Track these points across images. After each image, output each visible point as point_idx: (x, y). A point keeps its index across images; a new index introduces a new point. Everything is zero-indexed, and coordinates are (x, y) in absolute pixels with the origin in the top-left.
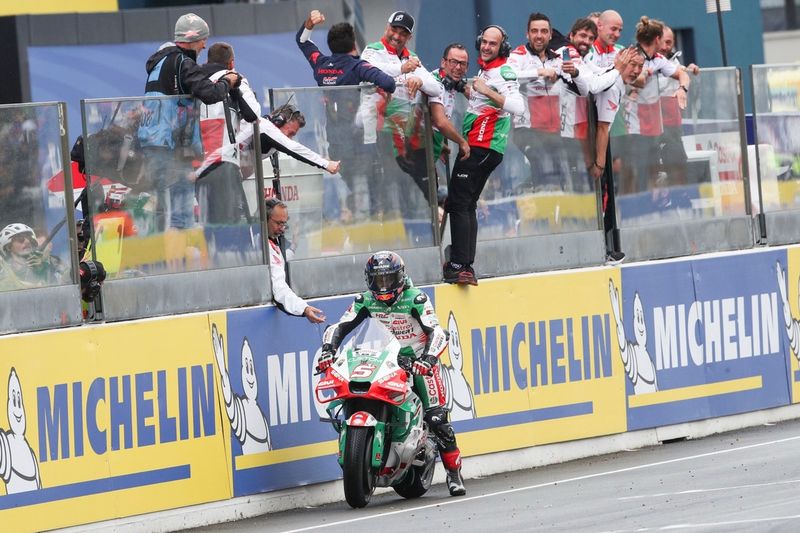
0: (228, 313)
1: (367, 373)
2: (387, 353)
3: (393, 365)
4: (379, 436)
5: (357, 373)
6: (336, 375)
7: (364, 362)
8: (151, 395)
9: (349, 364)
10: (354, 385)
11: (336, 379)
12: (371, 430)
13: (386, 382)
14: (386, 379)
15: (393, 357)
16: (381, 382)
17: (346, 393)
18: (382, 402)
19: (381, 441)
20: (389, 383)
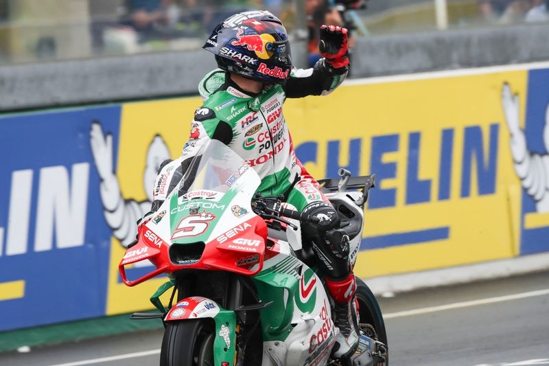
0: (532, 73)
1: (200, 228)
2: (235, 193)
3: (244, 211)
4: (225, 334)
5: (185, 230)
6: (151, 238)
7: (195, 212)
8: (399, 157)
9: (172, 217)
10: (179, 250)
11: (151, 244)
12: (209, 325)
13: (230, 240)
14: (230, 235)
15: (244, 199)
16: (222, 240)
17: (168, 263)
18: (232, 276)
19: (228, 341)
20: (236, 241)
